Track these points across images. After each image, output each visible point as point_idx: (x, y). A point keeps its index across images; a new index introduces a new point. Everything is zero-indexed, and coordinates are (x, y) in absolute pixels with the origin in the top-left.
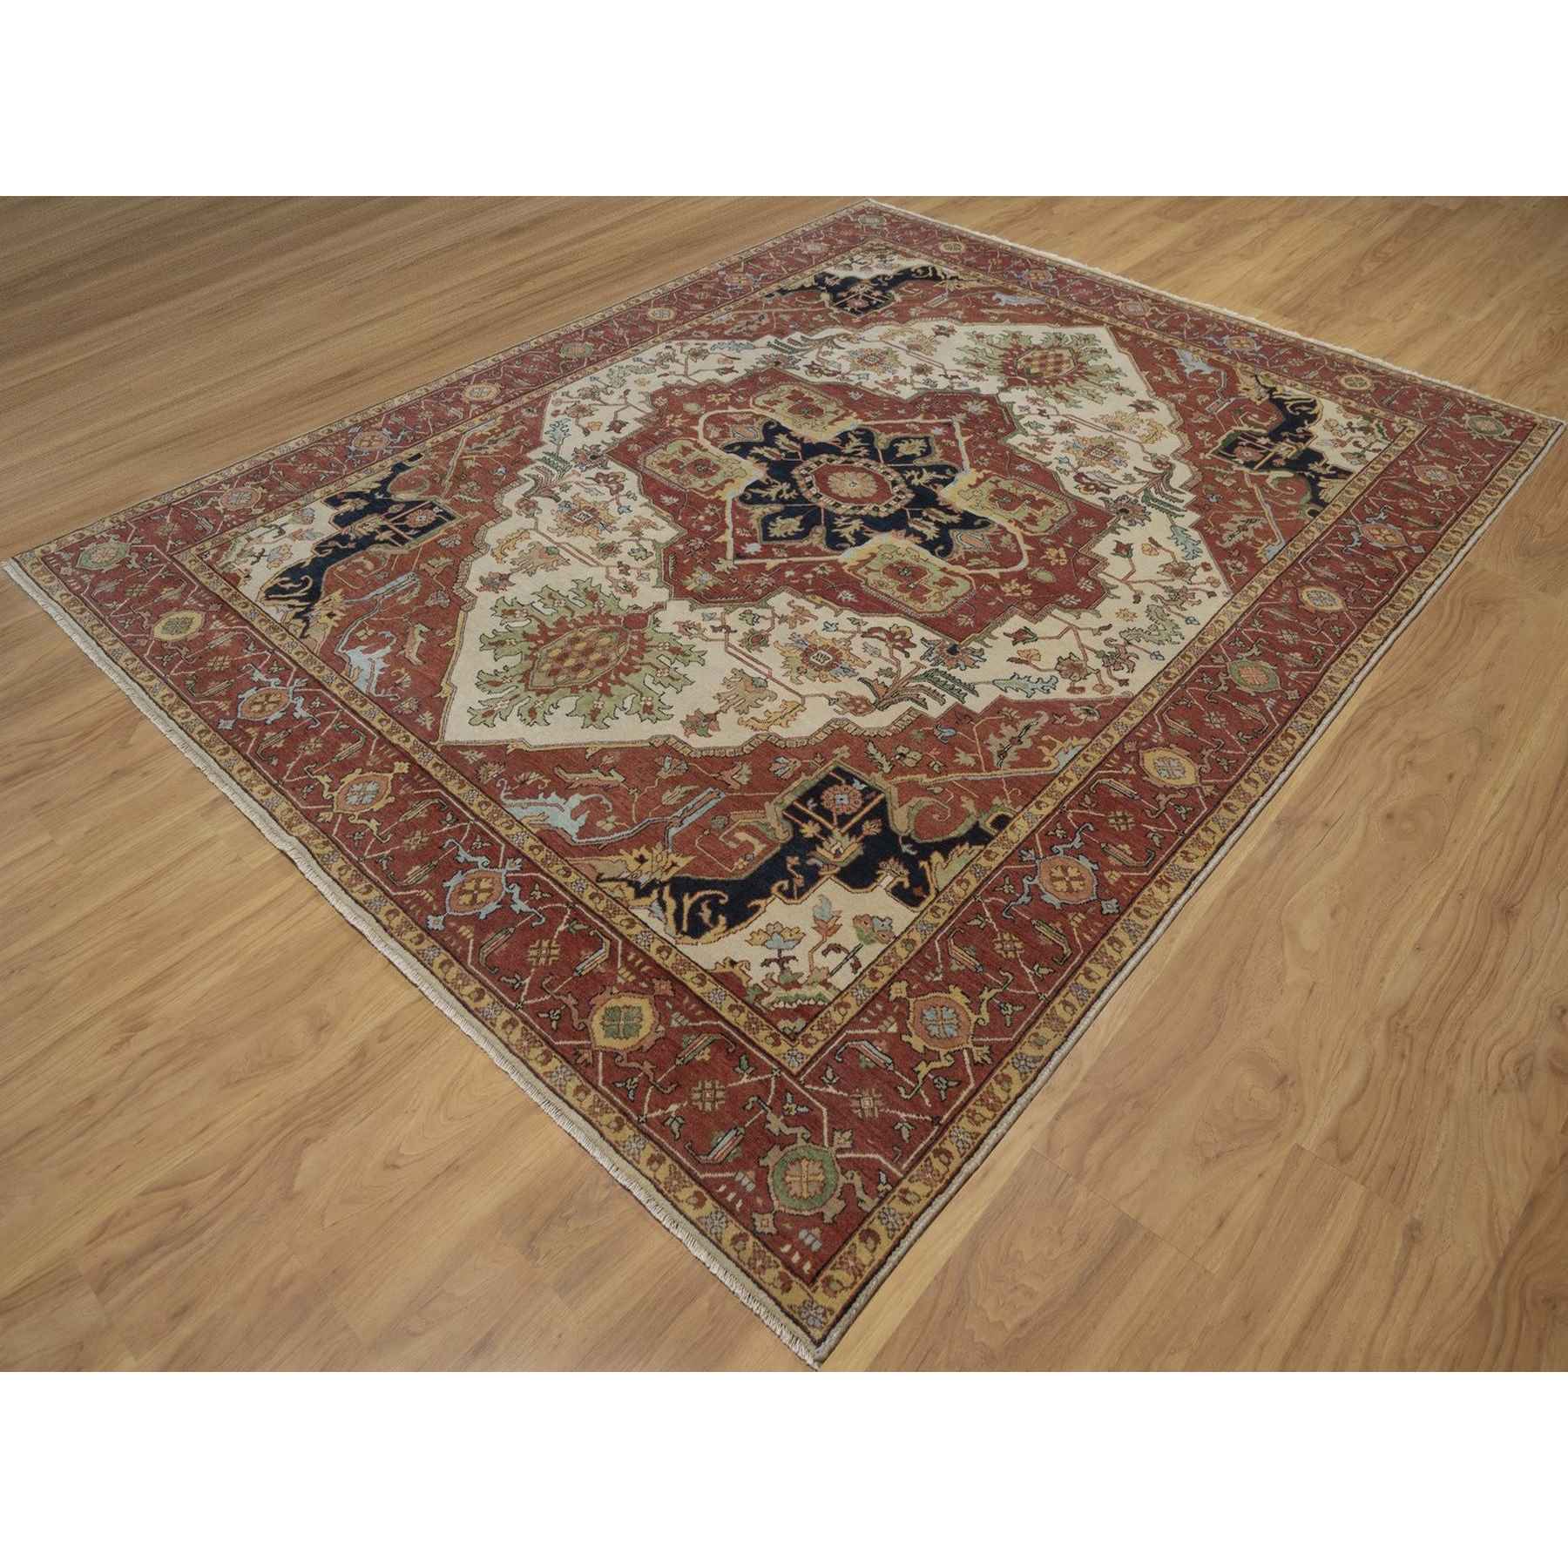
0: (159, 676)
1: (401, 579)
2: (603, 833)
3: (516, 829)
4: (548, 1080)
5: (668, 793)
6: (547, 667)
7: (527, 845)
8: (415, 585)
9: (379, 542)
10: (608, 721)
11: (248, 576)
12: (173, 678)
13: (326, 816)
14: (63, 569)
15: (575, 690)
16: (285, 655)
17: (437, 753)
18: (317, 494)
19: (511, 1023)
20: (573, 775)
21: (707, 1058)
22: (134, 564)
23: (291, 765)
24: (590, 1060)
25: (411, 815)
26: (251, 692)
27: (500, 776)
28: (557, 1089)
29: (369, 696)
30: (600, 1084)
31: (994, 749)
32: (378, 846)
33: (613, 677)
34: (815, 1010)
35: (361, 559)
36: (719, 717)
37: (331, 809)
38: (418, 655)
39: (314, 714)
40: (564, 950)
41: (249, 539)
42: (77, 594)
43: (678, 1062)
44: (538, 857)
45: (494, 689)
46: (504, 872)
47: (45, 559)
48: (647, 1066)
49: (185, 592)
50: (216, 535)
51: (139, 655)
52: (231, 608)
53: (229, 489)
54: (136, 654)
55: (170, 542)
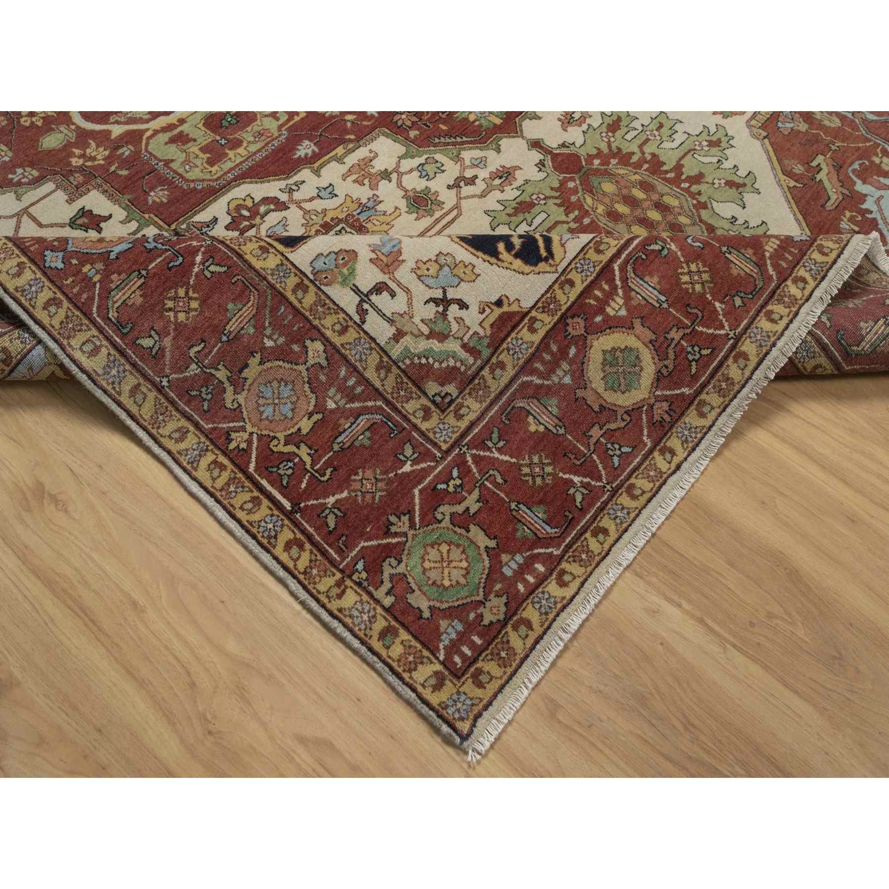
10: (742, 173)
11: (499, 303)
33: (671, 175)
49: (538, 393)
50: (388, 403)
51: (688, 402)
52: (573, 304)
53: (249, 428)
54: (688, 408)
55: (407, 468)
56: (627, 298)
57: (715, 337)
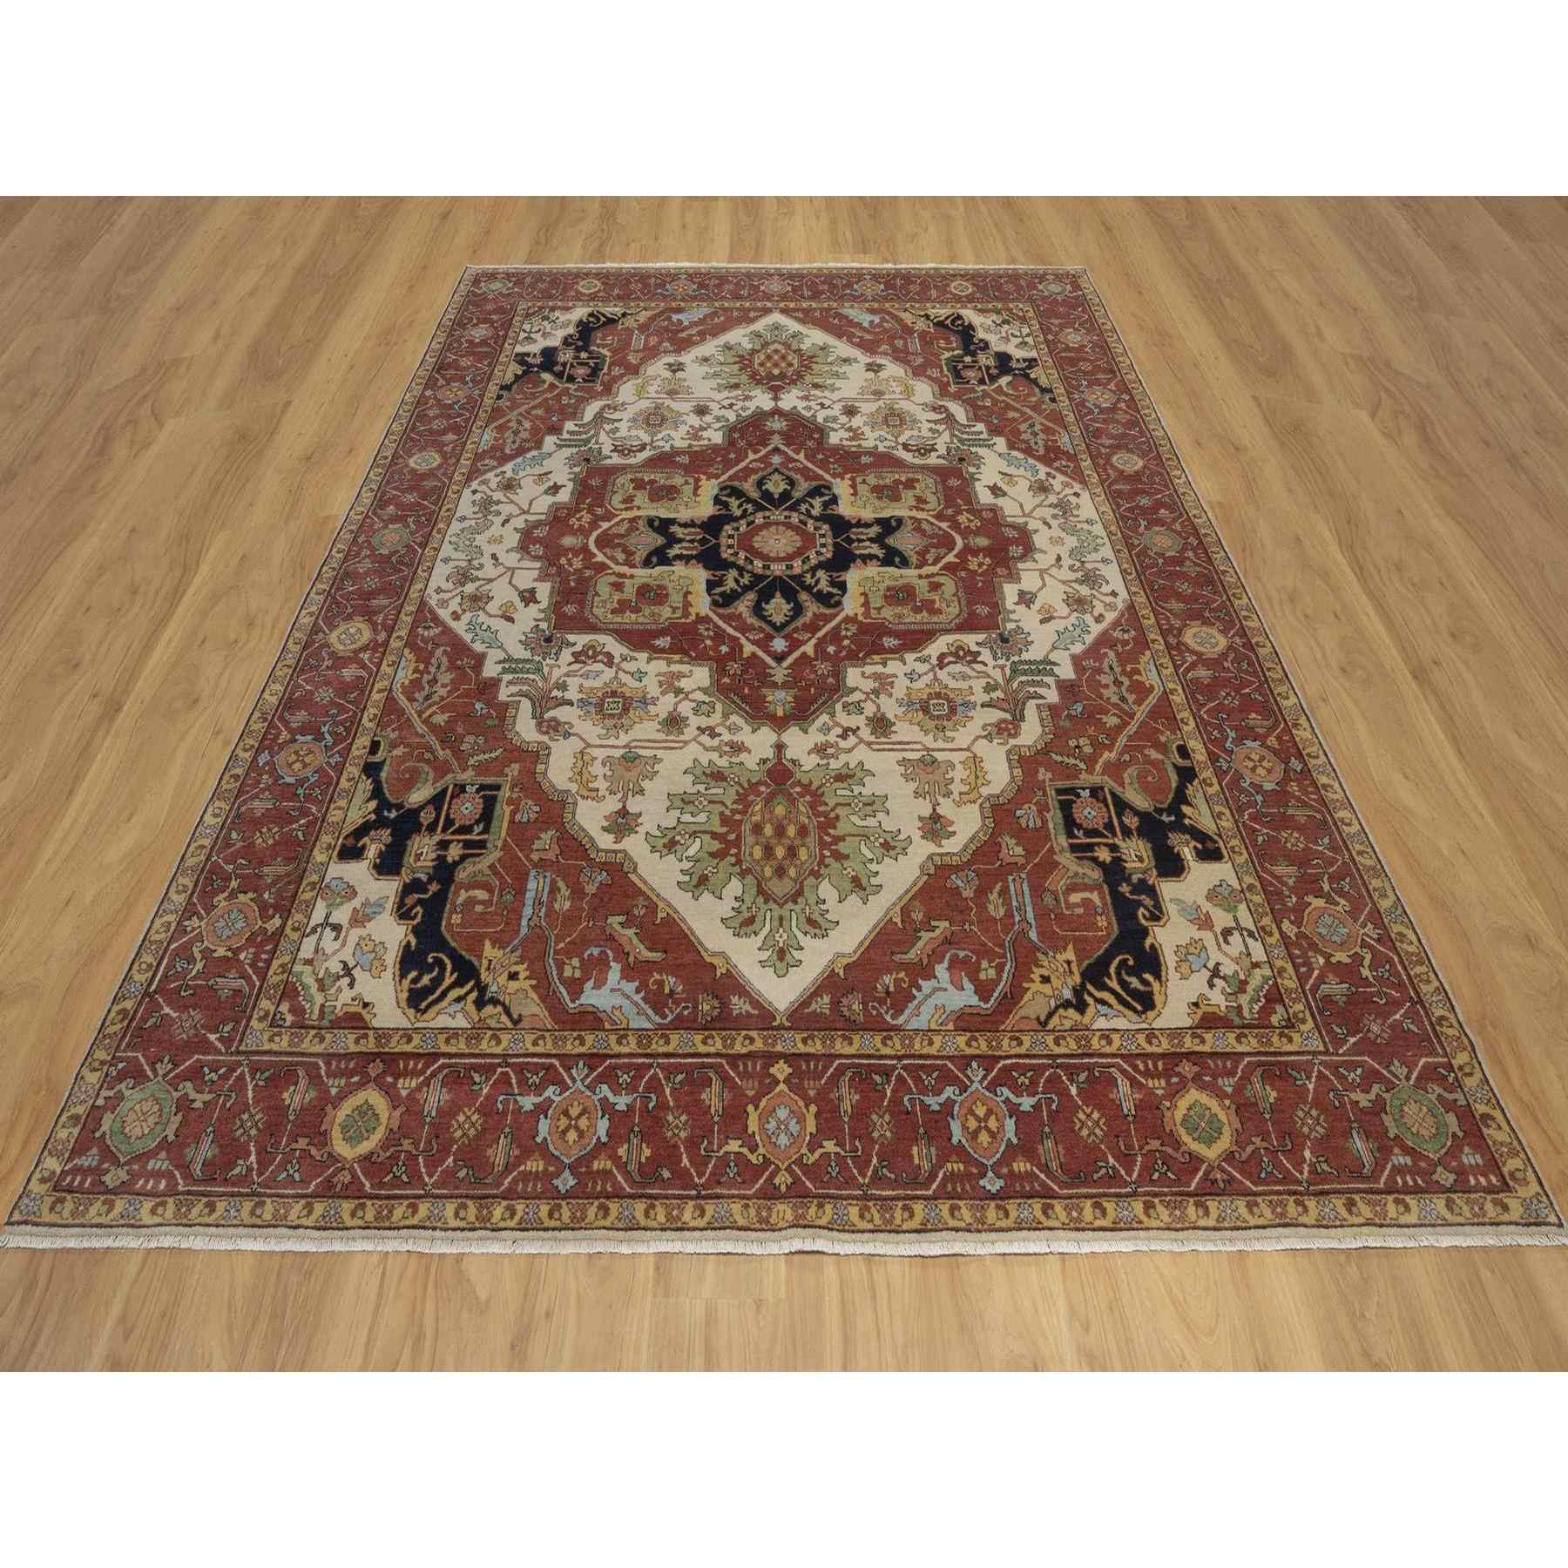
0: (419, 1197)
1: (532, 885)
2: (996, 982)
3: (937, 1039)
4: (1226, 1224)
5: (991, 907)
6: (768, 872)
7: (963, 1045)
8: (553, 882)
9: (456, 864)
10: (874, 881)
11: (366, 1005)
12: (435, 1186)
13: (783, 1180)
14: (107, 1179)
15: (816, 874)
16: (525, 1055)
17: (790, 1029)
18: (319, 856)
19: (1148, 1207)
20: (913, 951)
21: (1274, 1094)
22: (199, 1100)
23: (685, 1161)
24: (1225, 1177)
25: (846, 1106)
26: (544, 1126)
27: (865, 1004)
28: (1239, 1223)
29: (661, 1027)
30: (1254, 1189)
31: (1115, 699)
32: (863, 1164)
33: (828, 839)
34: (1274, 991)
35: (463, 895)
36: (939, 810)
37: (778, 1169)
38: (650, 949)
39: (635, 1090)
40: (1099, 1107)
41: (309, 962)
42: (172, 1191)
43: (1267, 1116)
44: (982, 1046)
45: (756, 926)
46: (976, 1085)
47: (59, 1187)
48: (1257, 1140)
49: (314, 1078)
50: (261, 987)
51: (360, 1195)
52: (394, 1054)
53: (202, 923)
54: (354, 1198)
55: (212, 1037)
56: (419, 1088)
57: (420, 1177)
